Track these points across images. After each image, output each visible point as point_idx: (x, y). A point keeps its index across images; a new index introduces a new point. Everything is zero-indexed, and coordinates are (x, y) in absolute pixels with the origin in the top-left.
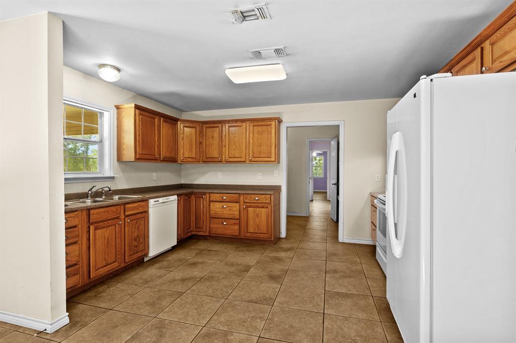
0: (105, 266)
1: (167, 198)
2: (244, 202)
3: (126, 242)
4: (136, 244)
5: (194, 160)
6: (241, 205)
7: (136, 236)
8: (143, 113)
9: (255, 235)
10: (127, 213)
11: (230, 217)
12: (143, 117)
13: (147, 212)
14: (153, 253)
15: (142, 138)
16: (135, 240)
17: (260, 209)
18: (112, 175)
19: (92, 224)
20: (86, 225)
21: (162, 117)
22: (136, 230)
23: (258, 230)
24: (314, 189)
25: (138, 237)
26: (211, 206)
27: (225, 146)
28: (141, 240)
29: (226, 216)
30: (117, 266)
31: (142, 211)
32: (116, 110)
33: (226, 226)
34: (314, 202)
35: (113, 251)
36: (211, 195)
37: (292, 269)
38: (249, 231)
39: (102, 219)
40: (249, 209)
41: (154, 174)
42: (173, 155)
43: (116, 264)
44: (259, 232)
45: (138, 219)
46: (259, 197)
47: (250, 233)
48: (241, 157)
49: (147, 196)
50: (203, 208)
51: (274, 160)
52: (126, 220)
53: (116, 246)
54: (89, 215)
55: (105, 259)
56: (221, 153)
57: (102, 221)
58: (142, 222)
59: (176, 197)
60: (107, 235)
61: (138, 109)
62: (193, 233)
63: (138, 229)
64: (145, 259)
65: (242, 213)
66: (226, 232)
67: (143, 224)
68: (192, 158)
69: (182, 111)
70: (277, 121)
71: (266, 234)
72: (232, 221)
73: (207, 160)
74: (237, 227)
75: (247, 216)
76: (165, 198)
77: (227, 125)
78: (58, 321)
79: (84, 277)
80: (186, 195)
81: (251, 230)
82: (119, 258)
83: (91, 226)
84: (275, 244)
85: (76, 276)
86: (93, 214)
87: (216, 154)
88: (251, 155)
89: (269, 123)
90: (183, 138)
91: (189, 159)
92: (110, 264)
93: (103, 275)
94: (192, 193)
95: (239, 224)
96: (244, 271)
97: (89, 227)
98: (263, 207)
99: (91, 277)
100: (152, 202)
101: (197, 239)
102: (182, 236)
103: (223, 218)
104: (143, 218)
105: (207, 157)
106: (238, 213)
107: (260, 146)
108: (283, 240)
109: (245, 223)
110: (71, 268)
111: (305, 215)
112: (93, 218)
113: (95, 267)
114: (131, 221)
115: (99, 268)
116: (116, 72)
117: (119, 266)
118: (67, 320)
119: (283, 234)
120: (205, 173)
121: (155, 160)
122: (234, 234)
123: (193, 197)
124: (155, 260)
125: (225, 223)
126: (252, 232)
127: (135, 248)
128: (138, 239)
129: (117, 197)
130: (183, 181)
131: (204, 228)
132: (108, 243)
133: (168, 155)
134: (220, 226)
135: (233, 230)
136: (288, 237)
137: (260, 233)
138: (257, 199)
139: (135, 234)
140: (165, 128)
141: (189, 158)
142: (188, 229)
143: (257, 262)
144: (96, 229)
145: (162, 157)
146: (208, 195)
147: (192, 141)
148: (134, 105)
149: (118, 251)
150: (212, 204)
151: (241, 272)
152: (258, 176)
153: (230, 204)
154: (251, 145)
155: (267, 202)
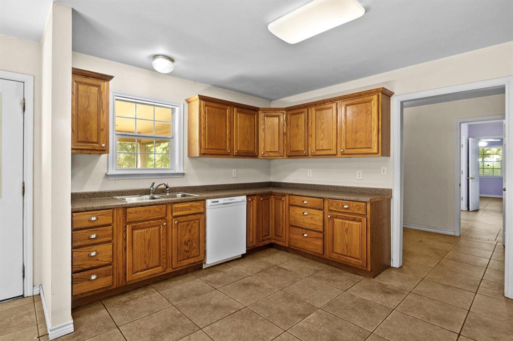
0: (144, 270)
1: (231, 198)
2: (330, 211)
3: (173, 245)
4: (187, 248)
5: (277, 155)
6: (326, 213)
7: (187, 240)
8: (209, 104)
9: (343, 258)
10: (174, 214)
11: (311, 228)
12: (209, 108)
13: (204, 213)
14: (210, 261)
15: (209, 131)
16: (186, 244)
17: (351, 222)
18: (183, 172)
19: (129, 223)
20: (122, 224)
21: (236, 107)
22: (188, 232)
23: (348, 252)
24: (481, 193)
25: (189, 241)
26: (290, 211)
27: (311, 136)
28: (194, 245)
29: (307, 226)
30: (161, 270)
31: (195, 212)
32: (186, 104)
33: (307, 239)
34: (480, 213)
35: (156, 255)
36: (291, 197)
37: (380, 335)
38: (335, 251)
39: (142, 219)
40: (335, 220)
41: (234, 171)
42: (251, 149)
43: (160, 269)
44: (349, 255)
45: (191, 221)
46: (349, 205)
47: (336, 253)
48: (330, 149)
49: (204, 195)
50: (283, 212)
51: (376, 151)
52: (173, 221)
53: (160, 249)
54: (126, 214)
55: (145, 262)
56: (307, 146)
57: (143, 221)
58: (196, 225)
59: (244, 198)
60: (147, 237)
61: (203, 100)
62: (273, 241)
63: (190, 232)
64: (203, 265)
65: (327, 224)
66: (307, 247)
67: (197, 227)
68: (274, 152)
69: (271, 100)
70: (380, 94)
71: (358, 259)
72: (314, 234)
73: (293, 154)
74: (320, 243)
75: (333, 230)
76: (228, 198)
77: (313, 109)
78: (60, 327)
79: (119, 279)
80: (261, 195)
81: (338, 249)
82: (163, 262)
83: (127, 226)
84: (374, 278)
85: (109, 277)
86: (130, 213)
87: (301, 148)
88: (343, 146)
89: (367, 98)
90: (264, 130)
91: (271, 154)
92: (152, 268)
93: (143, 279)
94: (271, 194)
95: (323, 239)
96: (300, 315)
97: (126, 226)
98: (354, 220)
99: (127, 281)
100: (209, 202)
101: (278, 249)
102: (254, 243)
103: (304, 229)
104: (197, 220)
105: (291, 150)
106: (322, 224)
107: (356, 132)
108: (394, 272)
109: (331, 238)
110: (102, 268)
111: (453, 234)
112: (130, 217)
113: (133, 270)
114: (178, 223)
115: (138, 272)
116: (168, 62)
117: (163, 272)
118: (71, 329)
119: (396, 262)
120: (294, 170)
121: (227, 155)
122: (316, 251)
123: (272, 198)
124: (214, 268)
125: (305, 235)
126: (340, 252)
127: (185, 253)
128: (190, 243)
129: (180, 194)
130: (272, 179)
131: (284, 237)
132: (149, 245)
133: (244, 149)
134: (300, 237)
135: (315, 245)
136: (404, 267)
137: (350, 257)
138: (346, 207)
139: (187, 237)
140: (239, 119)
141: (271, 152)
142: (266, 236)
143: (328, 304)
144: (133, 229)
145: (235, 152)
146: (287, 197)
147: (274, 132)
148: (198, 96)
149: (163, 255)
150: (291, 208)
151: (293, 315)
152: (358, 175)
153: (312, 211)
154: (343, 132)
155: (360, 212)
